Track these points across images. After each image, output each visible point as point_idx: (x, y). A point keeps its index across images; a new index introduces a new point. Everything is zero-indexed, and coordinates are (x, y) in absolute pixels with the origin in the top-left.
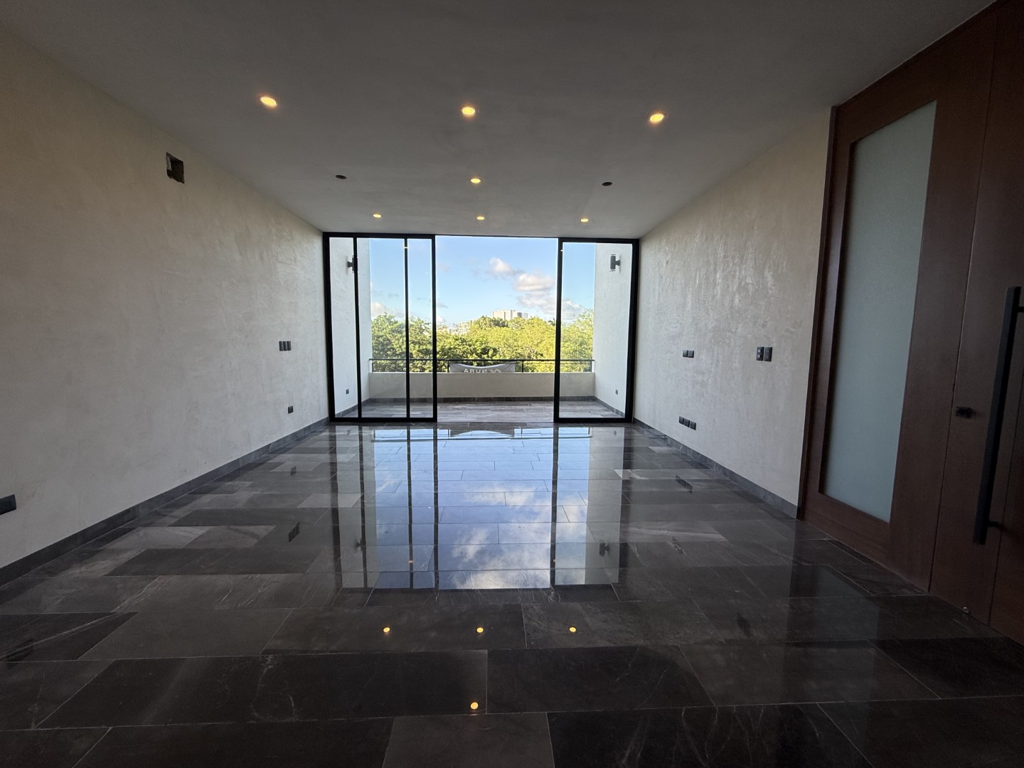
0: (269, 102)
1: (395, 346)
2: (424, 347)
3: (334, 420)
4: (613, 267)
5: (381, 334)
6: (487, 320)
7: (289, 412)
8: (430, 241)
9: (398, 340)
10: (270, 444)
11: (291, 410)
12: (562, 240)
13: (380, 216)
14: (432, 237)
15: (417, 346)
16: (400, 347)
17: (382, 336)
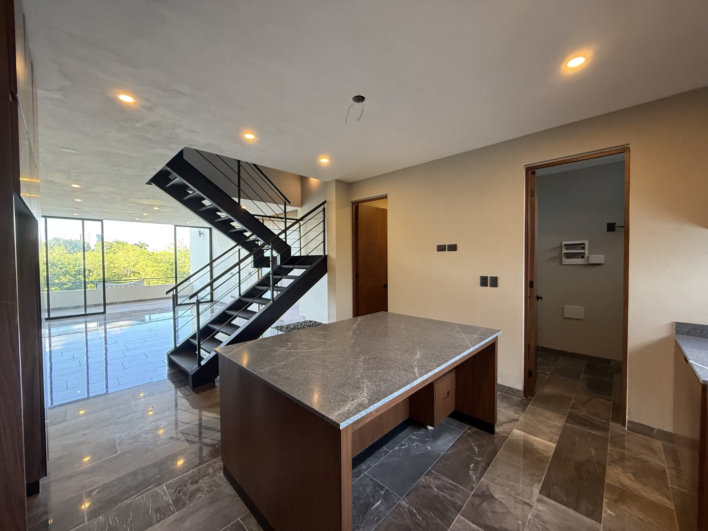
4: (200, 235)
8: (100, 223)
12: (176, 226)
14: (101, 221)
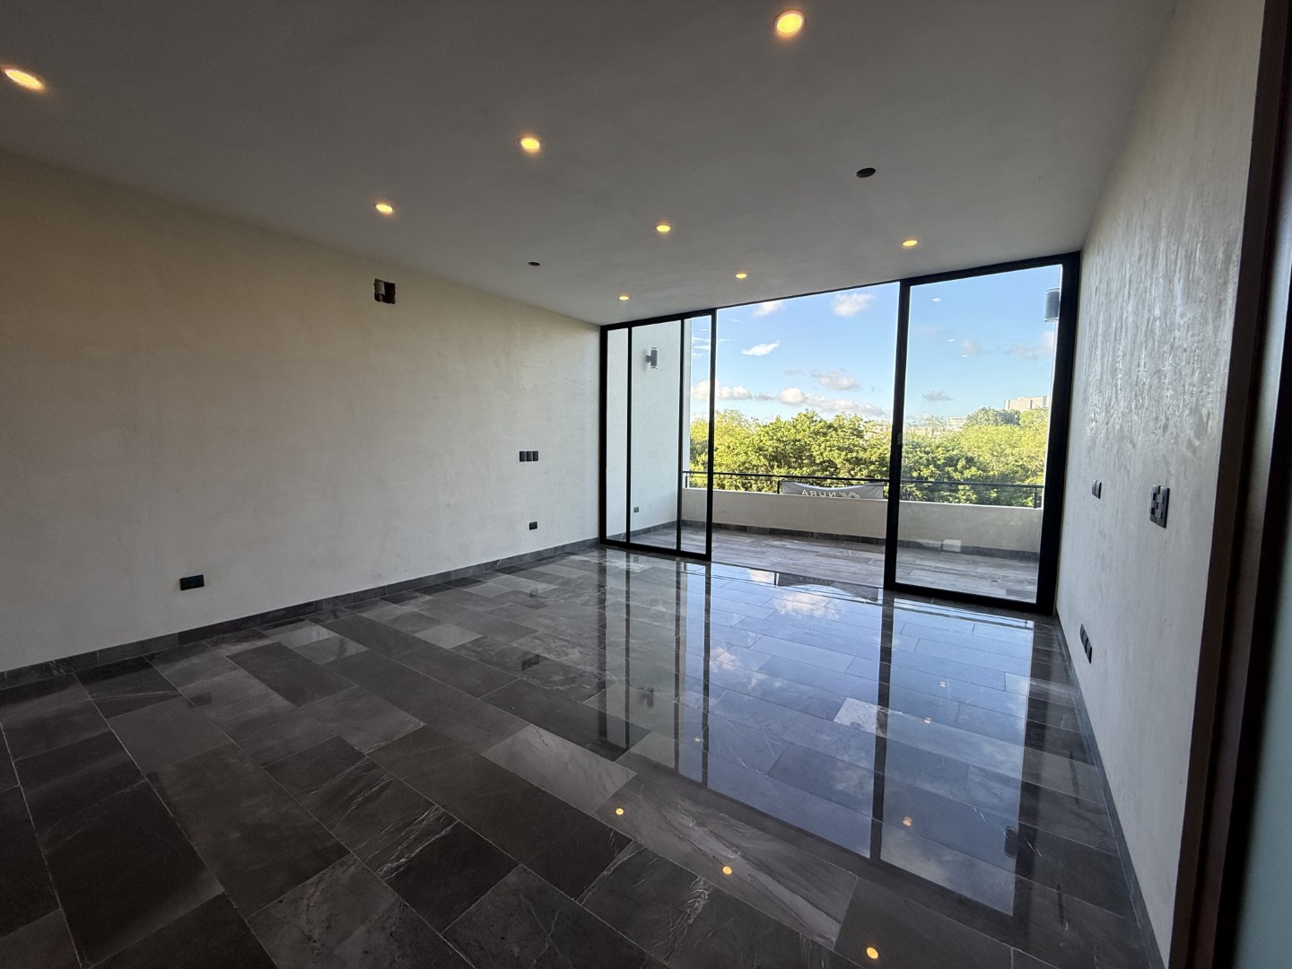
0: (384, 209)
1: (814, 454)
2: (854, 455)
3: (603, 542)
5: (799, 437)
6: (990, 413)
7: (531, 528)
9: (820, 445)
10: (498, 561)
11: (533, 526)
13: (627, 298)
15: (844, 453)
16: (822, 454)
17: (799, 441)
